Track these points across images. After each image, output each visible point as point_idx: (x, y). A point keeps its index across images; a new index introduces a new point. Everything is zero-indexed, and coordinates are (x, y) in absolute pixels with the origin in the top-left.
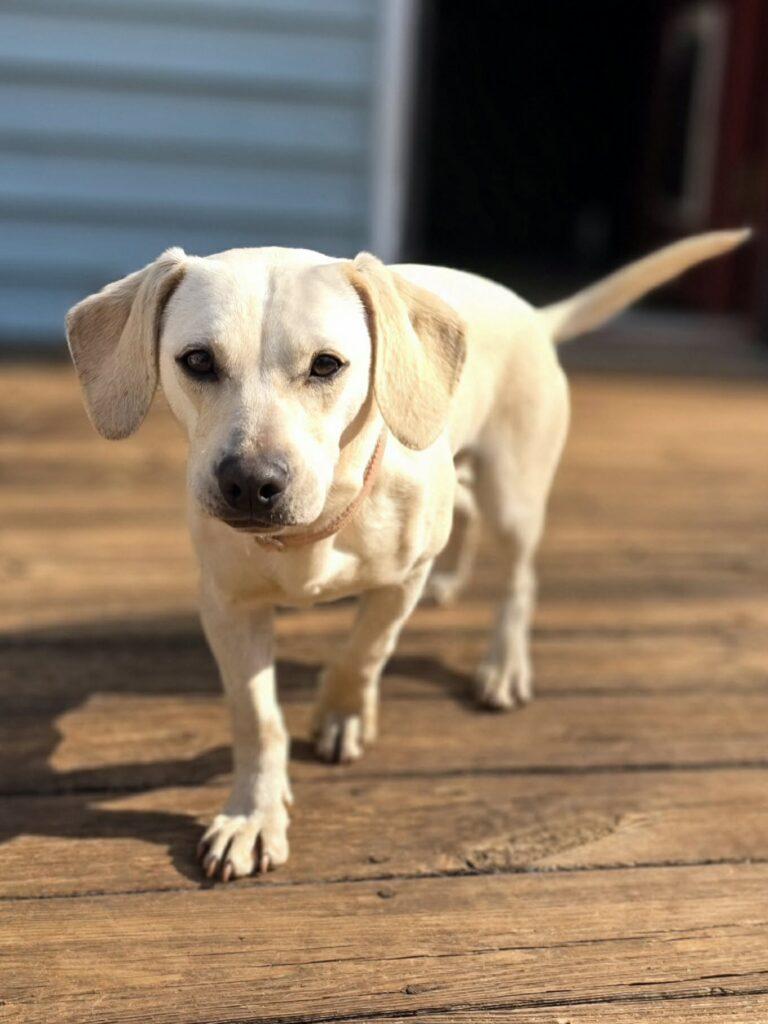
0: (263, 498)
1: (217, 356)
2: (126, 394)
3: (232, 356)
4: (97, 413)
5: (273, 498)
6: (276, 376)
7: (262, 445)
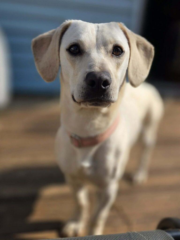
0: (103, 87)
1: (81, 46)
2: (50, 66)
3: (86, 45)
4: (42, 72)
5: (106, 87)
6: (103, 51)
7: (101, 68)
